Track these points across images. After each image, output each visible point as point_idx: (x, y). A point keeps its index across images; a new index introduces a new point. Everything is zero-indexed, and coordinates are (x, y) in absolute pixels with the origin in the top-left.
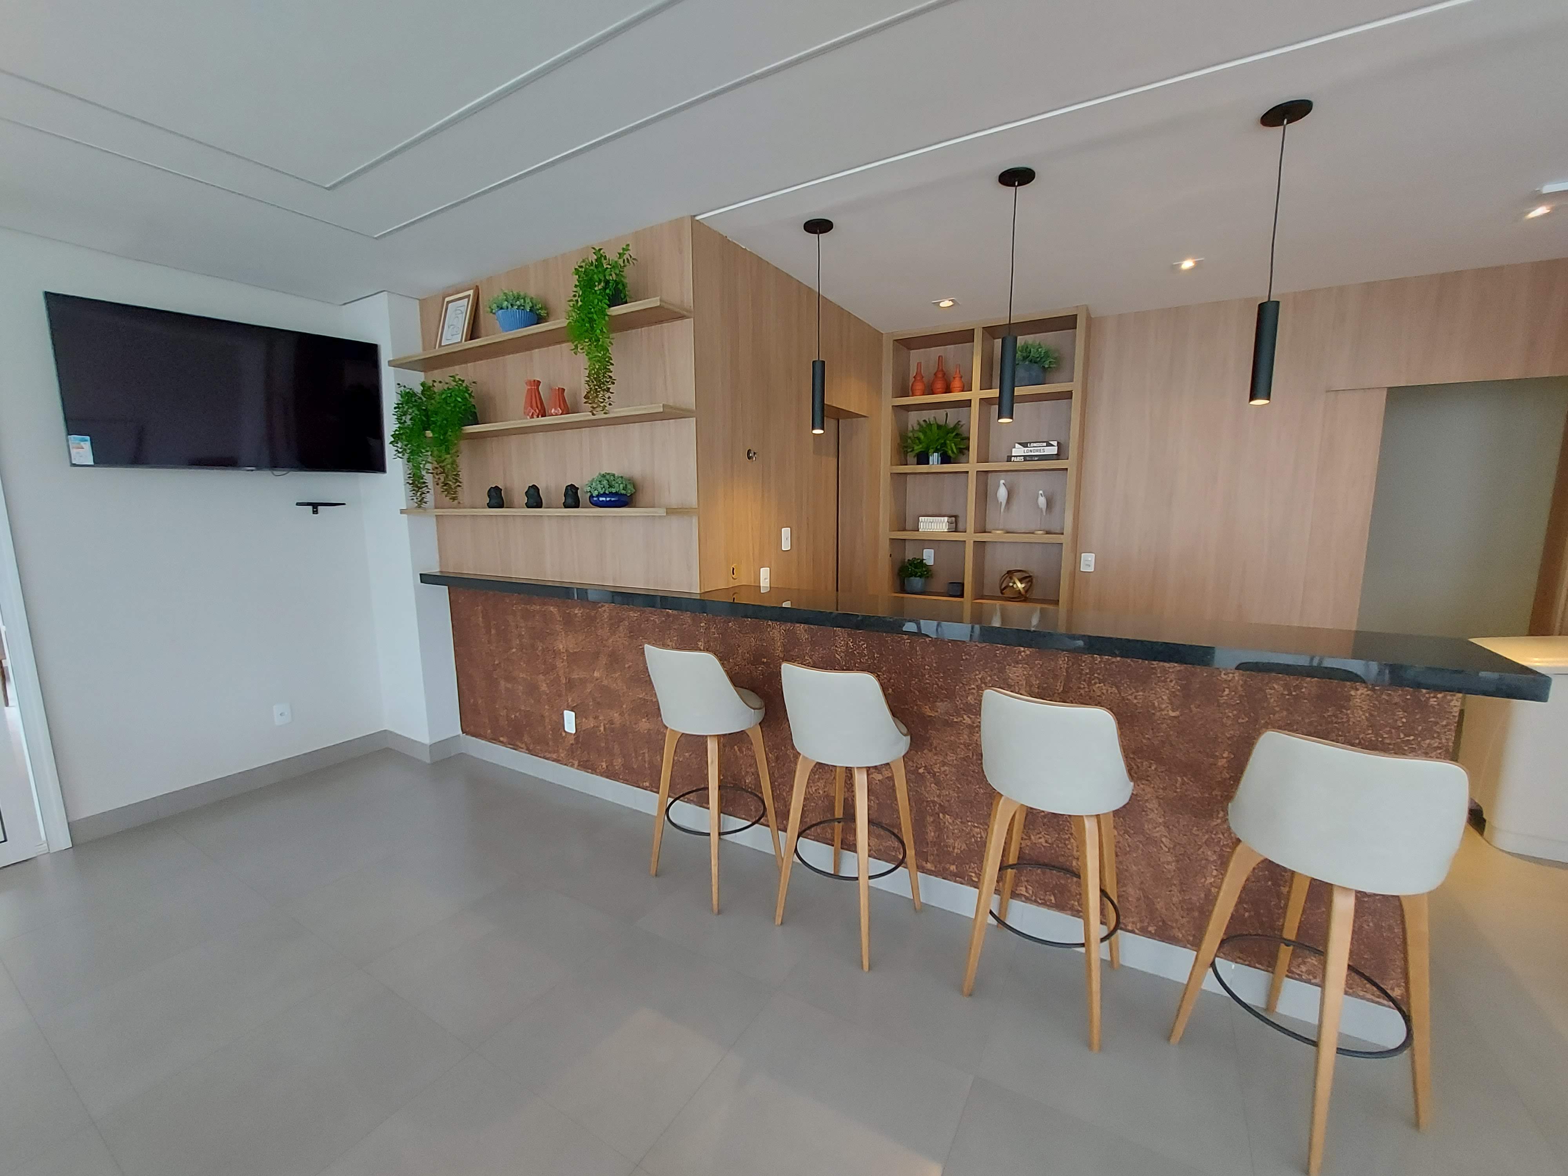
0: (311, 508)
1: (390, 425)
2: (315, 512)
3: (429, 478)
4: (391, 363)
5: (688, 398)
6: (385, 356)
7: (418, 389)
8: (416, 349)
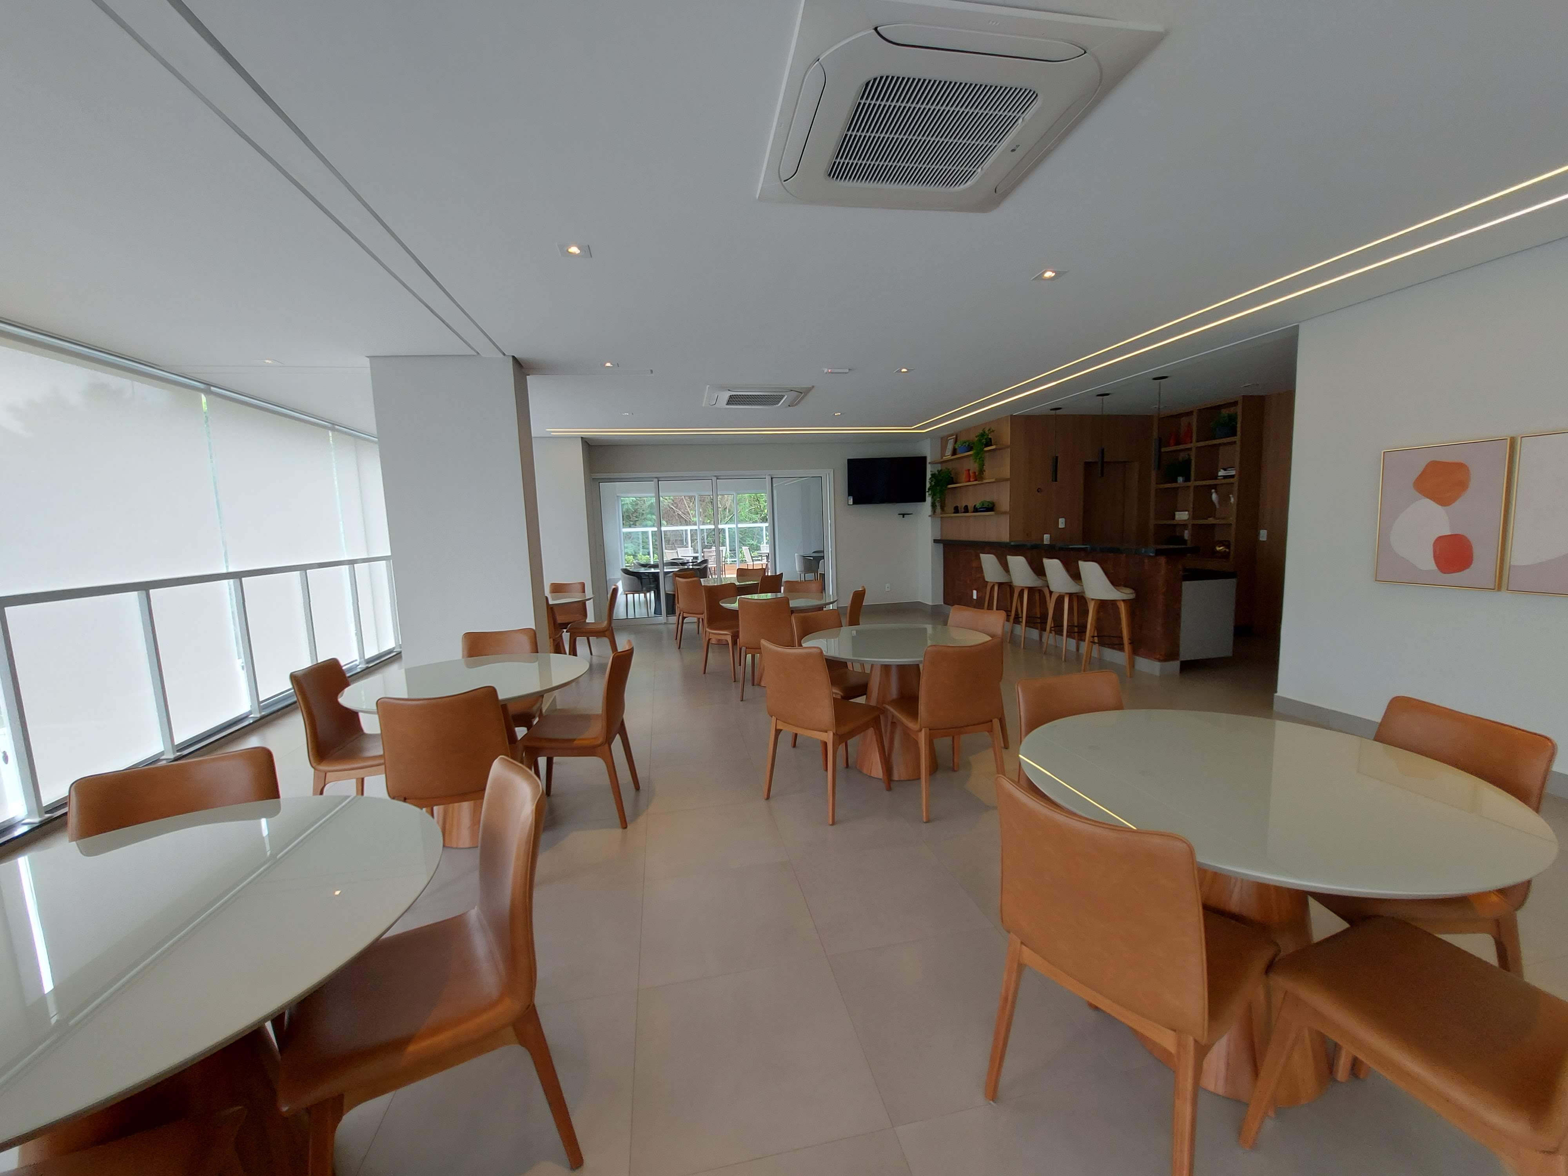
0: (902, 516)
1: (928, 485)
2: (903, 517)
3: (937, 504)
4: (929, 463)
5: (1008, 475)
6: (928, 460)
7: (937, 473)
8: (938, 457)
